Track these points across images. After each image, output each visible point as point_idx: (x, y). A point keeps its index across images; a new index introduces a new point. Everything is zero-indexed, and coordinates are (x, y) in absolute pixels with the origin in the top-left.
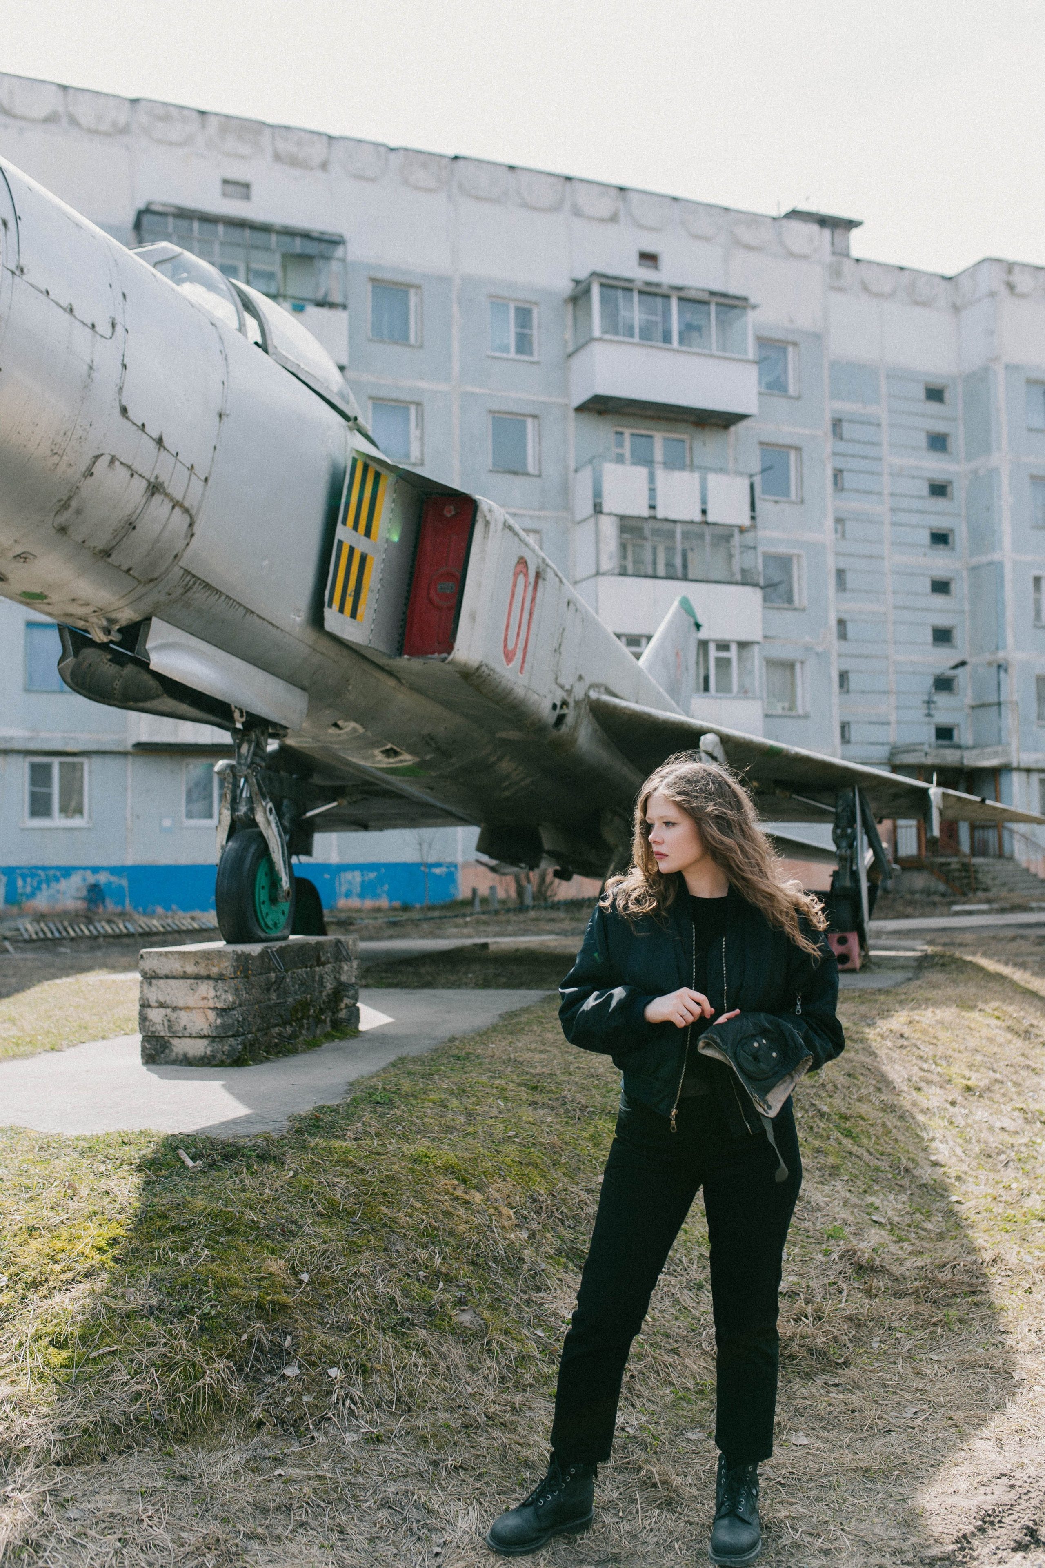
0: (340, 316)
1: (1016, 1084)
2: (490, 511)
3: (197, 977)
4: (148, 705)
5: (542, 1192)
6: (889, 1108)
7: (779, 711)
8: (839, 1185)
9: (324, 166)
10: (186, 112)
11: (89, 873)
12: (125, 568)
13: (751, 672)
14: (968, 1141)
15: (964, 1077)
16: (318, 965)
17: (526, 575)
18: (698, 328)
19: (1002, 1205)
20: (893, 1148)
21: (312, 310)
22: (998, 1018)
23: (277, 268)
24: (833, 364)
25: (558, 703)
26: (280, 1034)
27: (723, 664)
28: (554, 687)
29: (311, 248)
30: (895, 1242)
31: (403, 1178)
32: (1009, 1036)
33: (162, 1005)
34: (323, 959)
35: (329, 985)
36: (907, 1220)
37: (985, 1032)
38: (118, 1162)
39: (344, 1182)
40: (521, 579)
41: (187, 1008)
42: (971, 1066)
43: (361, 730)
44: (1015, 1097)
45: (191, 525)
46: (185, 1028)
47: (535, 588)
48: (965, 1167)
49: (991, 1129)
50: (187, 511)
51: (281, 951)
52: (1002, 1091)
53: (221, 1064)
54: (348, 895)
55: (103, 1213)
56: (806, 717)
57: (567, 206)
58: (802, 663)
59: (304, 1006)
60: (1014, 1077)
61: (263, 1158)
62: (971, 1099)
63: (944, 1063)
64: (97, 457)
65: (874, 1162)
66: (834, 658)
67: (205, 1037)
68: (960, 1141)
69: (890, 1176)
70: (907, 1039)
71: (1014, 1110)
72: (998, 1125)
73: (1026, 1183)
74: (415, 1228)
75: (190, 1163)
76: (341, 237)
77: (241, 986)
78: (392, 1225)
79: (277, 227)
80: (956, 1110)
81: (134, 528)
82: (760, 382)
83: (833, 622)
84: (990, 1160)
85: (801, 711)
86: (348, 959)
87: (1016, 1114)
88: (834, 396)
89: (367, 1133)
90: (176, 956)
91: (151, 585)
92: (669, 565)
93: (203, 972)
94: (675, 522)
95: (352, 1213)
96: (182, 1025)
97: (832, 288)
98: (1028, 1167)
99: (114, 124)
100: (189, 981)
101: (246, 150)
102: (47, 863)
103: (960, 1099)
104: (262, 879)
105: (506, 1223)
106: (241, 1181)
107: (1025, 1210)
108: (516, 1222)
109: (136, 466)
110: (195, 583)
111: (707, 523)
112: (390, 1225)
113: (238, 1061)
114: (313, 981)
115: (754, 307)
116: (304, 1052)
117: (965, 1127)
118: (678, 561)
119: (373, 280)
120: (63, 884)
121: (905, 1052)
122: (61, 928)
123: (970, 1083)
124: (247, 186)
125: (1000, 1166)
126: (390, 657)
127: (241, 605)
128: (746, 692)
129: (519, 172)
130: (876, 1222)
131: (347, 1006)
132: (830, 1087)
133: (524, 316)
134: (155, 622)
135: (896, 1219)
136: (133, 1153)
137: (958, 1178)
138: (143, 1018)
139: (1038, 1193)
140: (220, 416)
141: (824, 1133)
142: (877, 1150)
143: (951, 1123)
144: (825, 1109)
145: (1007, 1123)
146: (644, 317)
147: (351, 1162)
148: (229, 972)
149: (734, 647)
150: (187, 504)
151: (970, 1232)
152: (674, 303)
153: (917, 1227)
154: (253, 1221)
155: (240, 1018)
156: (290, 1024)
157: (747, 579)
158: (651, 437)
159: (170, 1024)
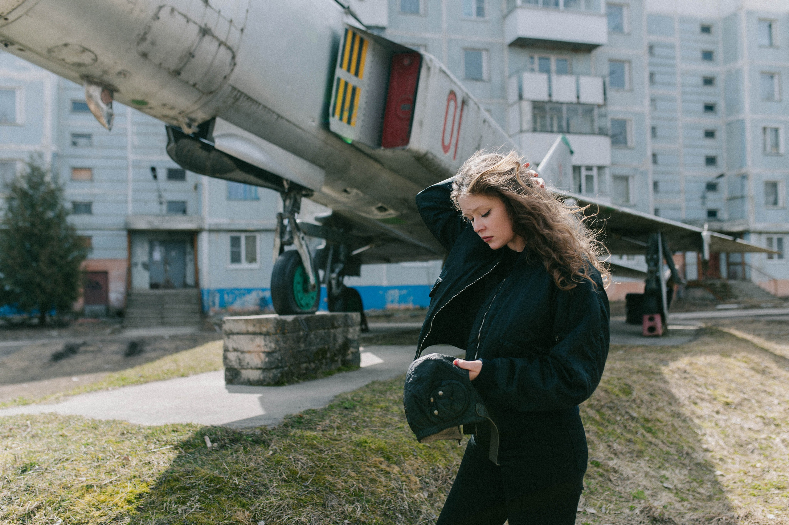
1: (758, 401)
2: (430, 61)
3: (255, 334)
4: (228, 175)
5: (440, 466)
6: (676, 415)
7: (621, 203)
8: (642, 463)
11: (260, 291)
12: (192, 82)
13: (605, 182)
14: (727, 436)
15: (724, 396)
16: (333, 328)
17: (456, 101)
19: (750, 478)
20: (679, 440)
22: (746, 362)
24: (648, 16)
26: (307, 369)
27: (589, 178)
30: (679, 501)
31: (347, 456)
32: (753, 373)
33: (235, 350)
34: (336, 325)
36: (687, 486)
37: (737, 370)
38: (163, 443)
39: (305, 458)
40: (452, 103)
41: (249, 352)
42: (729, 390)
43: (362, 195)
44: (757, 409)
45: (234, 57)
46: (248, 363)
47: (462, 110)
48: (725, 453)
49: (742, 428)
50: (229, 48)
51: (307, 319)
52: (749, 405)
53: (269, 385)
55: (140, 477)
58: (632, 177)
60: (756, 397)
61: (257, 441)
62: (730, 410)
63: (711, 388)
64: (160, 8)
65: (666, 449)
66: (650, 174)
67: (259, 369)
68: (723, 436)
69: (676, 457)
70: (689, 373)
71: (757, 417)
72: (747, 426)
73: (766, 464)
74: (347, 490)
75: (209, 444)
77: (280, 339)
78: (333, 488)
80: (719, 416)
81: (193, 57)
82: (608, 27)
83: (649, 154)
84: (742, 448)
85: (632, 203)
86: (352, 325)
87: (758, 419)
88: (649, 33)
89: (331, 427)
90: (243, 322)
91: (211, 96)
92: (560, 127)
93: (258, 331)
94: (562, 103)
95: (307, 480)
96: (246, 362)
98: (767, 453)
100: (250, 336)
102: (239, 287)
103: (722, 410)
104: (298, 278)
105: (413, 487)
106: (237, 457)
107: (766, 481)
108: (420, 486)
109: (190, 15)
110: (240, 96)
111: (579, 103)
112: (331, 489)
113: (278, 383)
114: (329, 337)
116: (321, 378)
117: (725, 427)
118: (564, 124)
120: (247, 298)
121: (687, 381)
123: (729, 400)
125: (748, 452)
126: (373, 148)
127: (274, 112)
130: (666, 488)
131: (352, 353)
132: (638, 401)
134: (218, 121)
135: (680, 486)
136: (176, 438)
137: (721, 460)
138: (225, 358)
139: (775, 470)
141: (634, 430)
142: (668, 441)
143: (717, 425)
144: (635, 415)
145: (752, 425)
147: (315, 445)
148: (272, 330)
149: (595, 169)
150: (229, 43)
151: (729, 496)
153: (694, 491)
154: (235, 484)
155: (280, 358)
156: (314, 362)
157: (602, 132)
158: (548, 59)
159: (240, 361)
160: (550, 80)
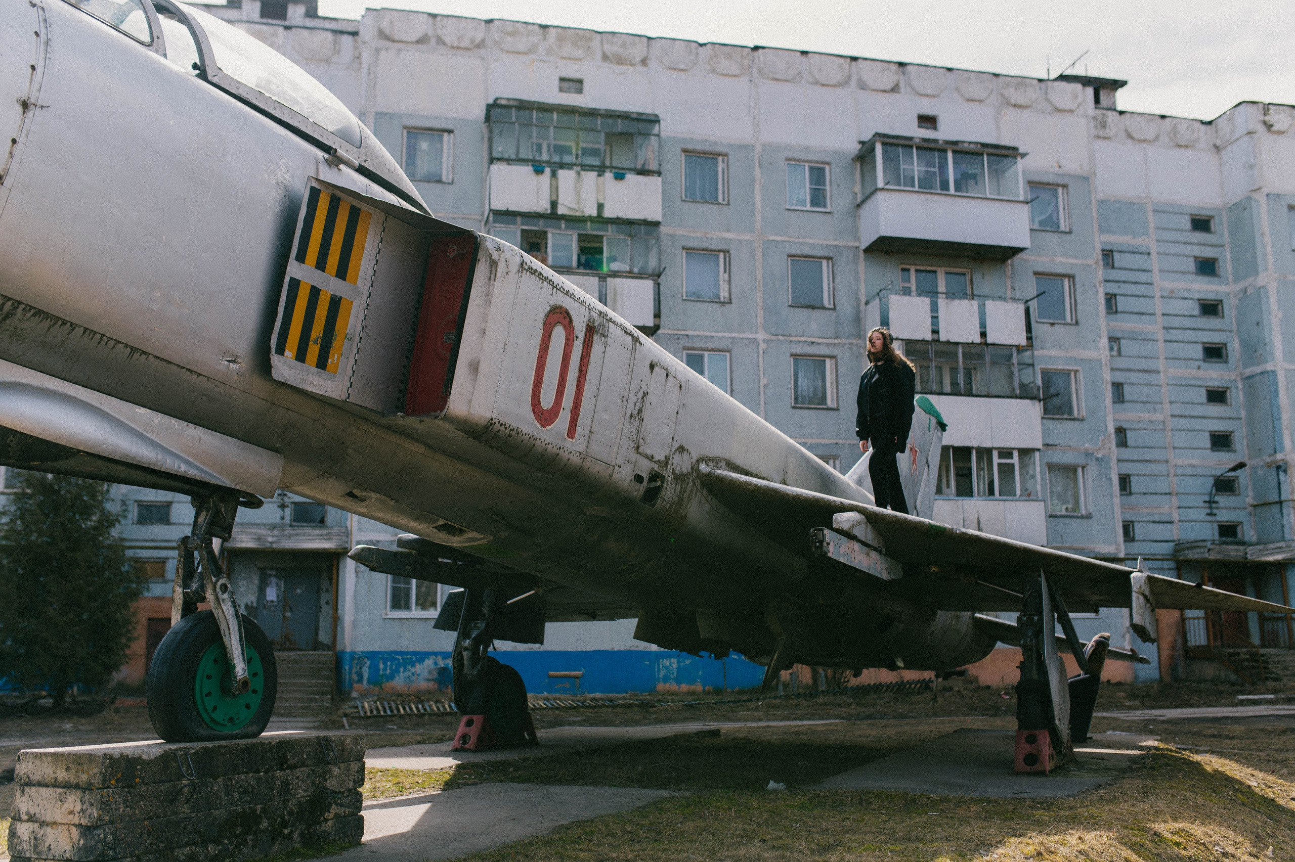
0: (656, 181)
2: (498, 249)
3: (67, 786)
7: (1064, 512)
9: (644, 62)
10: (531, 27)
11: (439, 657)
13: (1033, 477)
16: (282, 769)
17: (569, 328)
18: (974, 177)
21: (631, 178)
23: (601, 146)
24: (1101, 202)
25: (645, 475)
27: (1007, 471)
28: (634, 456)
29: (630, 127)
33: (32, 819)
35: (302, 793)
40: (559, 331)
41: (54, 824)
46: (49, 849)
47: (588, 344)
54: (666, 679)
56: (1089, 516)
57: (854, 82)
58: (1083, 467)
59: (249, 820)
66: (1114, 463)
76: (656, 116)
77: (117, 798)
79: (601, 112)
82: (1032, 220)
83: (1111, 429)
85: (1084, 512)
86: (342, 760)
88: (1102, 231)
90: (52, 759)
92: (954, 383)
93: (73, 780)
94: (957, 344)
96: (47, 845)
97: (1098, 137)
99: (472, 41)
100: (59, 790)
101: (578, 53)
102: (404, 649)
104: (206, 666)
111: (986, 344)
114: (271, 788)
115: (1023, 156)
118: (961, 379)
119: (685, 151)
120: (418, 668)
122: (387, 707)
124: (581, 81)
128: (1029, 495)
129: (810, 55)
131: (336, 817)
133: (818, 173)
138: (12, 837)
140: (25, 105)
146: (924, 169)
148: (97, 781)
149: (1016, 454)
152: (950, 155)
155: (110, 839)
156: (217, 842)
157: (1025, 393)
158: (935, 272)
159: (36, 840)
160: (934, 308)
